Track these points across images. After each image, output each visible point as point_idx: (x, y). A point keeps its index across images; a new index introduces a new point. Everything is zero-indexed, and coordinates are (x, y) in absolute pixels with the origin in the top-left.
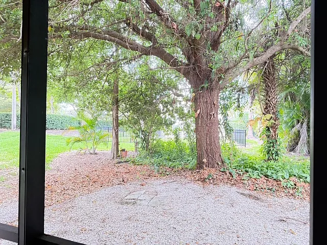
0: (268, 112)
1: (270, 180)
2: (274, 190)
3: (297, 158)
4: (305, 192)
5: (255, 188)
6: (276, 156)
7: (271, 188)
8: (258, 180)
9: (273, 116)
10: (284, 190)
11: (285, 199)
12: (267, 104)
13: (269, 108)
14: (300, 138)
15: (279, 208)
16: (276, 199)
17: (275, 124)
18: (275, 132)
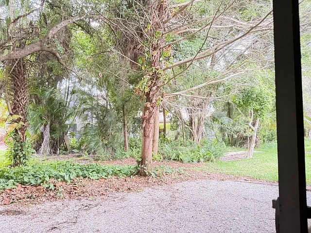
0: (16, 113)
1: (27, 186)
2: (34, 197)
3: (41, 159)
4: (64, 191)
5: (12, 201)
6: (24, 159)
7: (30, 195)
8: (14, 190)
9: (22, 117)
10: (44, 194)
11: (48, 204)
12: (15, 104)
13: (17, 109)
14: (43, 139)
15: (45, 217)
16: (38, 206)
17: (24, 126)
18: (23, 134)
